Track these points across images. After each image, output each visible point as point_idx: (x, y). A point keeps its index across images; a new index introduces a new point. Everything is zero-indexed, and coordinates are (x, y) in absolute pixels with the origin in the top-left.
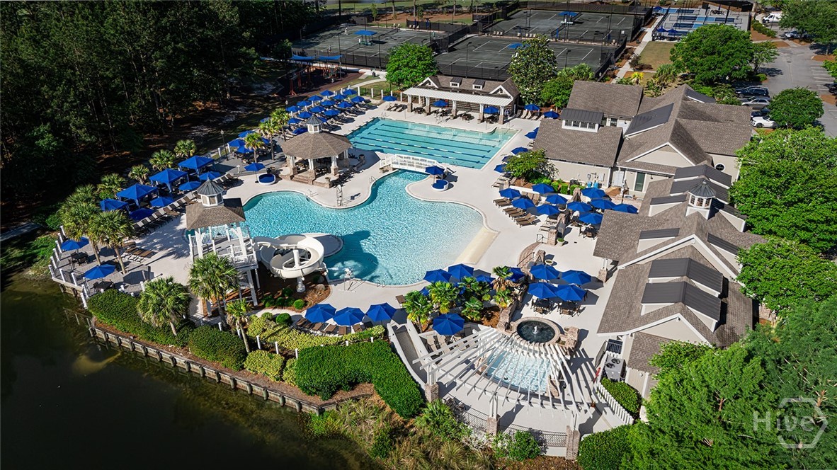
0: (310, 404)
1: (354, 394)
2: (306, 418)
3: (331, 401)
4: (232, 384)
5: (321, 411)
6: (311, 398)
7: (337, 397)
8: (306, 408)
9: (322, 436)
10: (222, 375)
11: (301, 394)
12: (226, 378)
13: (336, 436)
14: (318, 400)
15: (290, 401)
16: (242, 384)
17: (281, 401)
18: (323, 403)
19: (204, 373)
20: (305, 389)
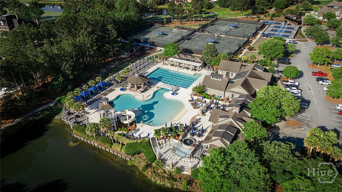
0: (128, 158)
1: (139, 155)
2: (126, 161)
3: (133, 157)
4: (109, 151)
5: (131, 160)
6: (128, 156)
7: (135, 156)
8: (127, 159)
9: (130, 166)
10: (106, 149)
11: (126, 155)
12: (107, 150)
13: (134, 166)
14: (130, 157)
15: (123, 157)
16: (111, 151)
17: (121, 157)
18: (131, 157)
19: (102, 148)
20: (127, 154)
